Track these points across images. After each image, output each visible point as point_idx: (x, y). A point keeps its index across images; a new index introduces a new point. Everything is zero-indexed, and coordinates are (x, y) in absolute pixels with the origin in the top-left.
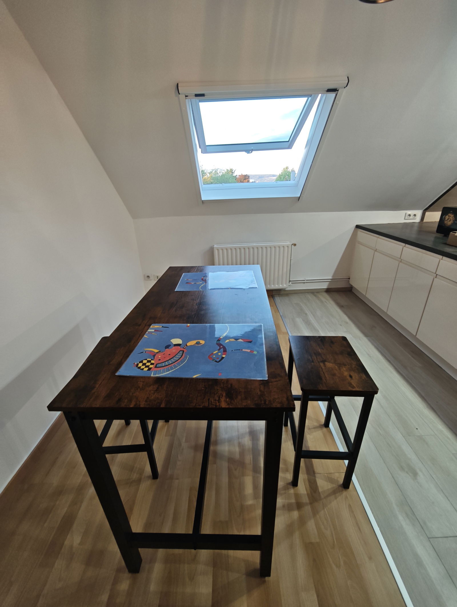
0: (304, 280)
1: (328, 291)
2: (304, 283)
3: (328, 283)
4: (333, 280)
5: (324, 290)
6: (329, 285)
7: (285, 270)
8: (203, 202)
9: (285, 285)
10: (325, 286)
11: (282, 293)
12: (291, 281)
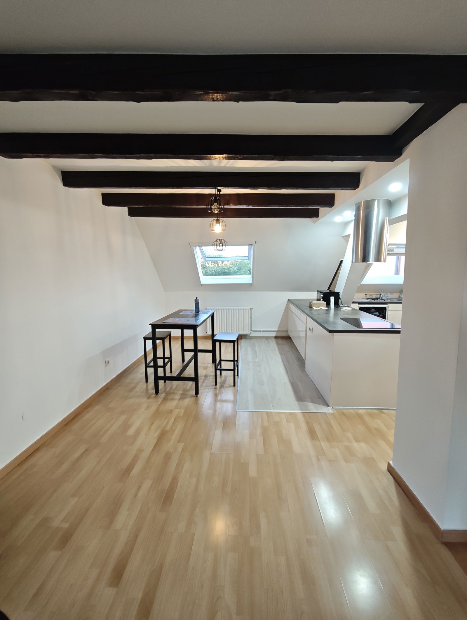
0: (261, 330)
1: (276, 337)
2: (261, 332)
3: (275, 333)
4: (278, 331)
5: (274, 337)
6: (276, 334)
7: (247, 323)
8: (202, 285)
9: (248, 332)
10: (274, 334)
11: (248, 337)
12: (252, 330)
